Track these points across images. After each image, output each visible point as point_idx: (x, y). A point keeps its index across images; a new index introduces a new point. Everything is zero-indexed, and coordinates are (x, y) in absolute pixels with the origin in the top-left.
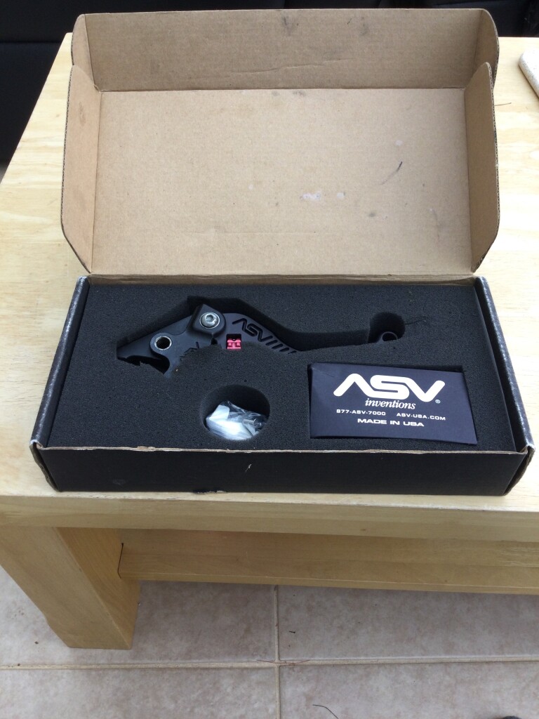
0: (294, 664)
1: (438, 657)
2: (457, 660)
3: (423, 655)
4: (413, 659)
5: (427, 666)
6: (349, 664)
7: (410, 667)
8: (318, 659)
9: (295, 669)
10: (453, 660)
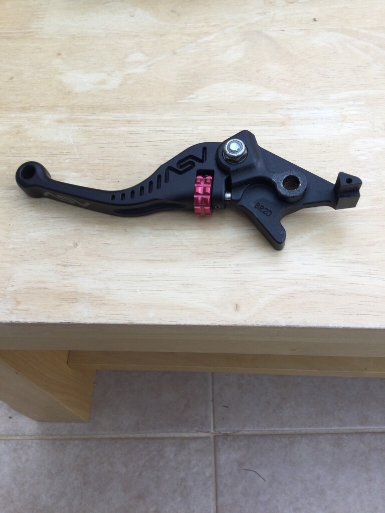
0: (227, 435)
1: (354, 428)
2: (371, 431)
3: (340, 426)
4: (331, 430)
5: (344, 436)
6: (274, 435)
7: (329, 437)
8: (249, 430)
9: (229, 438)
10: (366, 431)
